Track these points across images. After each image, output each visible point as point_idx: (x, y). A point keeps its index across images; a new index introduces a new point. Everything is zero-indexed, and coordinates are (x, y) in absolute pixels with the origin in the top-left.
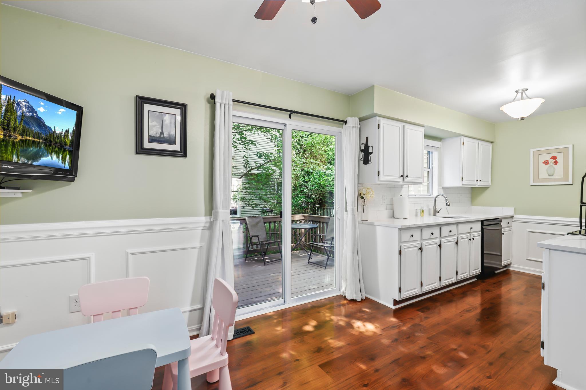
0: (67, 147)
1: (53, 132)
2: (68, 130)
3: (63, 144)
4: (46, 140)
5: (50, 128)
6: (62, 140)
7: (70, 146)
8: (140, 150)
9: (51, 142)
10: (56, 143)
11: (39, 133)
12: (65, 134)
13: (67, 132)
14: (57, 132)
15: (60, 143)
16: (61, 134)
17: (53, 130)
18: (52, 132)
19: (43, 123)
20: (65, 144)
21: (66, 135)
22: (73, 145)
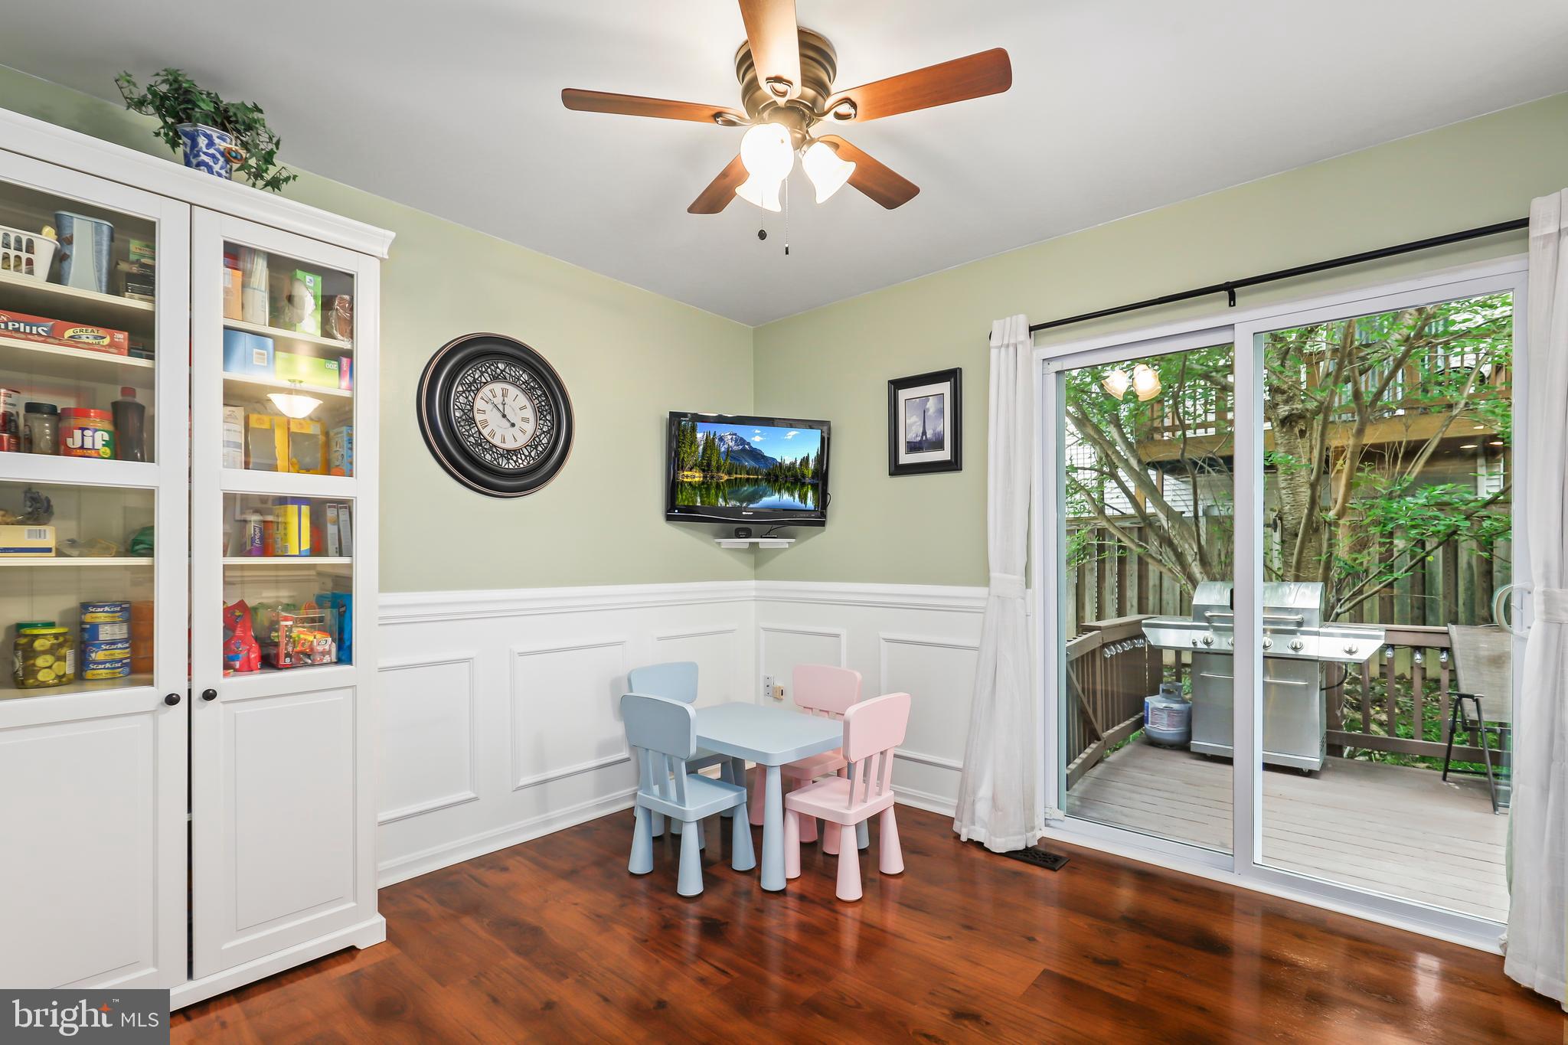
0: (807, 480)
1: (780, 463)
2: (808, 458)
3: (800, 477)
4: (768, 474)
5: (774, 459)
6: (796, 471)
7: (813, 477)
8: (898, 469)
9: (777, 477)
10: (786, 477)
11: (755, 468)
12: (801, 462)
13: (805, 461)
14: (787, 462)
15: (795, 477)
16: (793, 464)
17: (780, 461)
18: (778, 464)
19: (759, 454)
20: (804, 476)
21: (804, 464)
22: (818, 476)
